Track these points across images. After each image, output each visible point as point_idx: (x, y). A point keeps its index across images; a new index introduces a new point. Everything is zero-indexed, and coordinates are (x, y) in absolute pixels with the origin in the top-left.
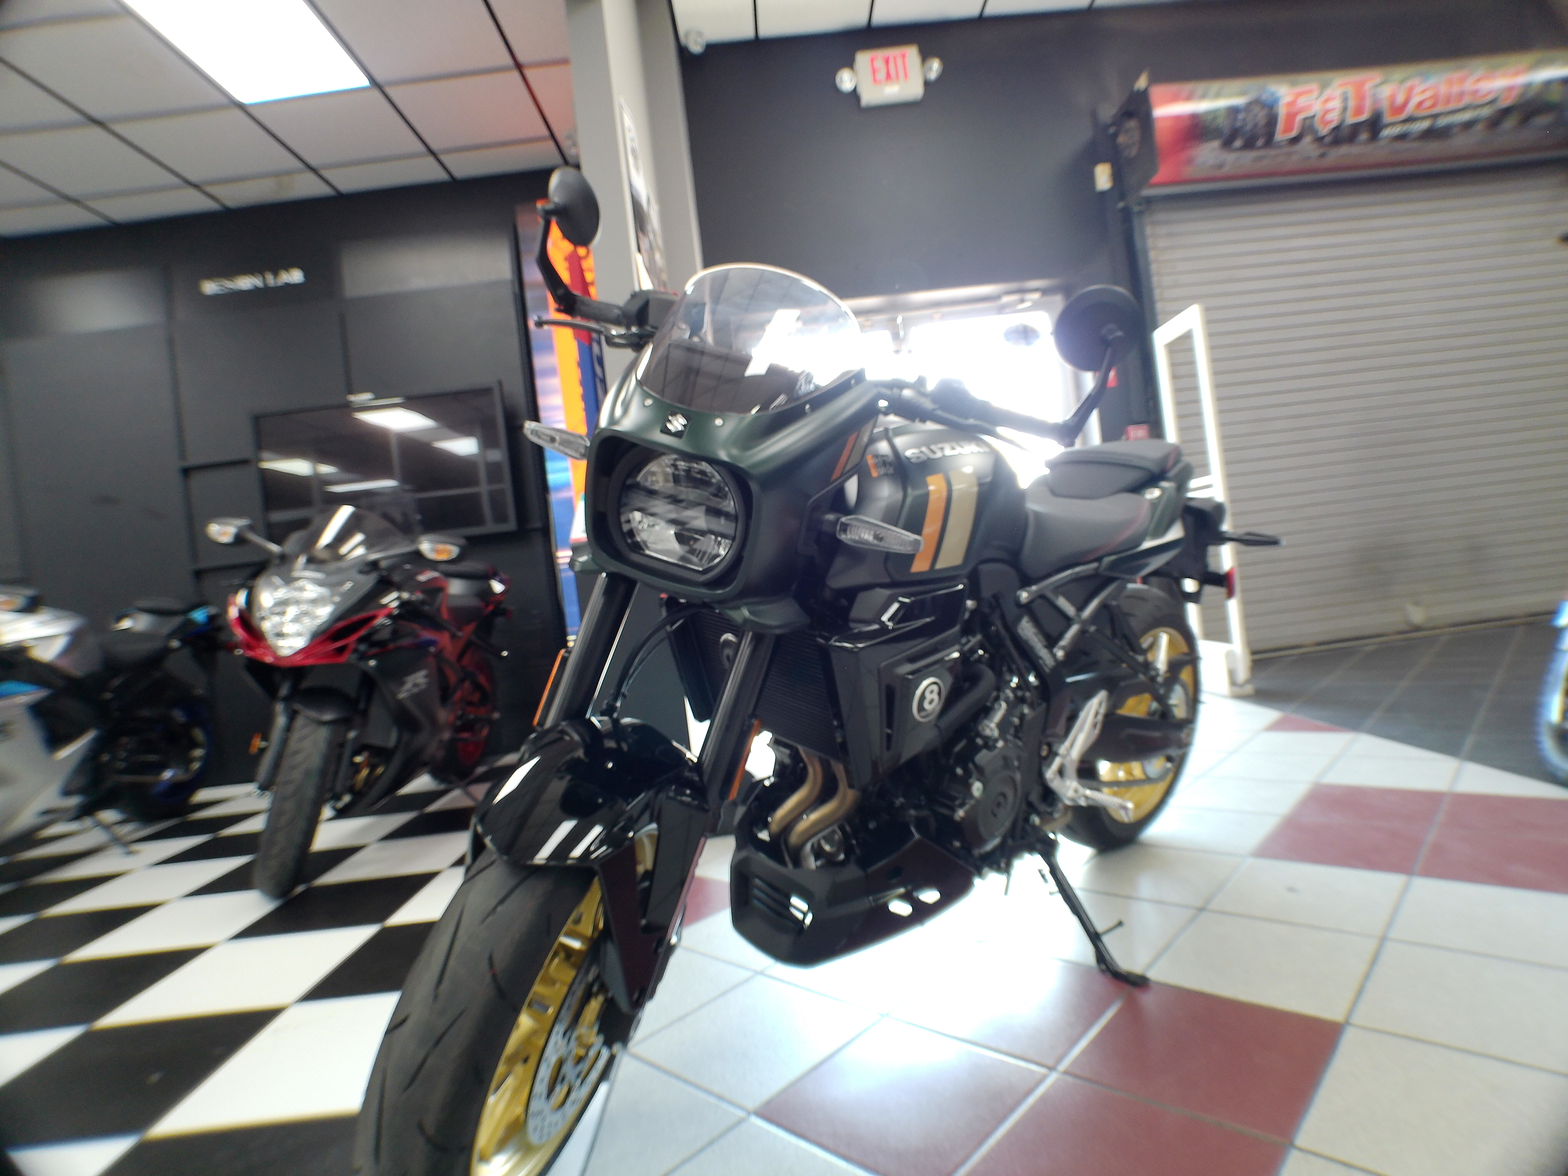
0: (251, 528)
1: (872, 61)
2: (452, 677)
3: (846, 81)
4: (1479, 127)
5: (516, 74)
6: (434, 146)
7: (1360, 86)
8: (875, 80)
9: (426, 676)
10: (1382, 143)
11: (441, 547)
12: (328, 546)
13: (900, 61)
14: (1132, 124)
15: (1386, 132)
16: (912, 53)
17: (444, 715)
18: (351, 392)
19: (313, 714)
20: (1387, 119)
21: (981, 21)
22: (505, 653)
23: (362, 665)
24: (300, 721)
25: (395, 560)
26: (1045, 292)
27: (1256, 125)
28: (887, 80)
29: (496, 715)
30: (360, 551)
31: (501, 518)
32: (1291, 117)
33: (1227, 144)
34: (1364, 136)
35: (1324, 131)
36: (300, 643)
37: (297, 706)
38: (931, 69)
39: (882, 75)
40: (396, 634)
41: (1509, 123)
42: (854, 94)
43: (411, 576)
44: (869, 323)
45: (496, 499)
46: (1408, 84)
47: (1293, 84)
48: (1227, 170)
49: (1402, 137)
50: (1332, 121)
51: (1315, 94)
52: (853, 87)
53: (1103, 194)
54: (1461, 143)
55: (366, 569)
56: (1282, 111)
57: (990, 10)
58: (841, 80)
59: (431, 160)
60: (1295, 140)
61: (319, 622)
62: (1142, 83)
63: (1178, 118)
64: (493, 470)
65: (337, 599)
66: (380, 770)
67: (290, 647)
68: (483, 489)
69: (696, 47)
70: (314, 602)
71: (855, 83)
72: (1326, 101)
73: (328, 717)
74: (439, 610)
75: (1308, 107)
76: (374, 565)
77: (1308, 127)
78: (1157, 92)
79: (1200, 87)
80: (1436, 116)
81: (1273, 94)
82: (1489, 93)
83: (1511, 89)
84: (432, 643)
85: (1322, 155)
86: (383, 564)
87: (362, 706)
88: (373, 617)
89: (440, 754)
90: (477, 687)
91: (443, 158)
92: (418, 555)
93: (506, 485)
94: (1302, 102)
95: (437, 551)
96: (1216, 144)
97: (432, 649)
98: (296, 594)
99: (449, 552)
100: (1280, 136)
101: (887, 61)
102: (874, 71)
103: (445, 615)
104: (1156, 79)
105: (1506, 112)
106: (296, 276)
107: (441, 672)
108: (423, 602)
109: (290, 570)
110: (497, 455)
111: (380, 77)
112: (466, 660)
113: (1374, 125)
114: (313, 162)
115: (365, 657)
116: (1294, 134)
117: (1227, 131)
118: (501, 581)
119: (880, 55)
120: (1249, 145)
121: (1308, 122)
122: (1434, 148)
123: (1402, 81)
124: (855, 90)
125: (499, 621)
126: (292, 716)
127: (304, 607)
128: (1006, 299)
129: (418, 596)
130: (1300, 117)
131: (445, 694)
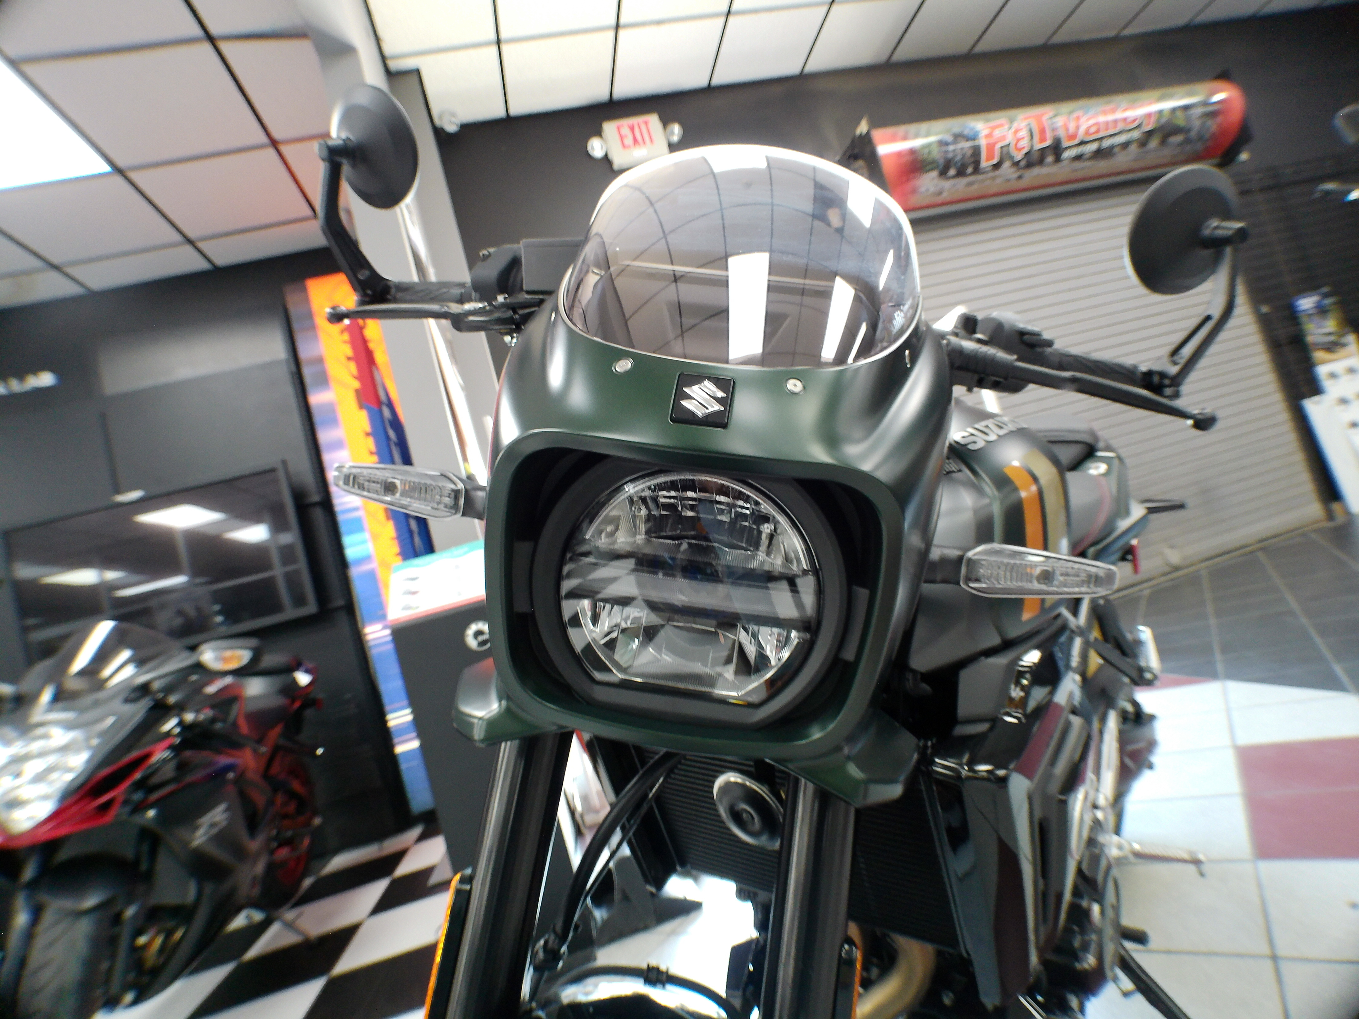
1: (619, 128)
2: (260, 798)
3: (596, 148)
4: (1133, 148)
5: (271, 152)
6: (192, 234)
7: (1039, 118)
8: (624, 146)
9: (226, 810)
10: (1064, 163)
11: (228, 653)
12: (82, 673)
13: (643, 127)
14: (860, 164)
15: (1066, 155)
16: (653, 120)
17: (254, 845)
18: (118, 491)
19: (67, 903)
20: (1065, 144)
21: (709, 90)
22: (320, 751)
23: (137, 819)
24: (48, 917)
25: (173, 676)
27: (964, 156)
28: (634, 144)
29: (317, 821)
30: (129, 670)
31: (299, 601)
32: (991, 147)
33: (943, 173)
34: (1050, 159)
35: (1018, 156)
36: (43, 810)
37: (43, 897)
38: (672, 133)
39: (629, 141)
40: (182, 767)
41: (1154, 143)
42: (606, 159)
43: (198, 689)
45: (292, 580)
46: (1075, 115)
47: (987, 121)
48: (945, 196)
49: (1078, 158)
50: (1023, 148)
51: (1006, 127)
52: (605, 153)
54: (1122, 160)
55: (133, 696)
56: (983, 142)
57: (716, 81)
58: (593, 148)
59: (188, 249)
60: (997, 166)
61: (69, 777)
62: (863, 128)
63: (899, 154)
64: (287, 553)
65: (95, 742)
66: (178, 934)
67: (30, 818)
68: (278, 571)
69: (451, 128)
70: (65, 749)
71: (605, 151)
72: (1016, 131)
73: (90, 901)
74: (235, 724)
75: (1003, 138)
76: (144, 689)
77: (1005, 155)
78: (877, 134)
79: (912, 128)
80: (1101, 139)
81: (972, 129)
82: (1135, 120)
83: (1149, 115)
84: (229, 768)
85: (1020, 177)
86: (156, 686)
87: (144, 866)
88: (148, 756)
89: (256, 891)
90: (292, 795)
91: (201, 245)
92: (199, 667)
93: (302, 564)
94: (997, 133)
95: (225, 660)
96: (934, 174)
97: (231, 775)
98: (36, 746)
99: (240, 658)
100: (984, 164)
101: (632, 129)
102: (622, 138)
103: (244, 728)
104: (875, 124)
105: (1150, 134)
106: (46, 379)
107: (244, 797)
108: (213, 721)
109: (26, 716)
110: (290, 538)
111: (121, 163)
112: (276, 769)
113: (1056, 149)
114: (55, 260)
115: (141, 807)
116: (995, 161)
117: (941, 162)
118: (307, 671)
119: (625, 123)
120: (961, 173)
121: (1005, 149)
122: (1103, 166)
123: (1071, 113)
124: (606, 155)
125: (309, 713)
126: (37, 912)
127: (51, 760)
129: (205, 714)
130: (999, 146)
131: (253, 824)
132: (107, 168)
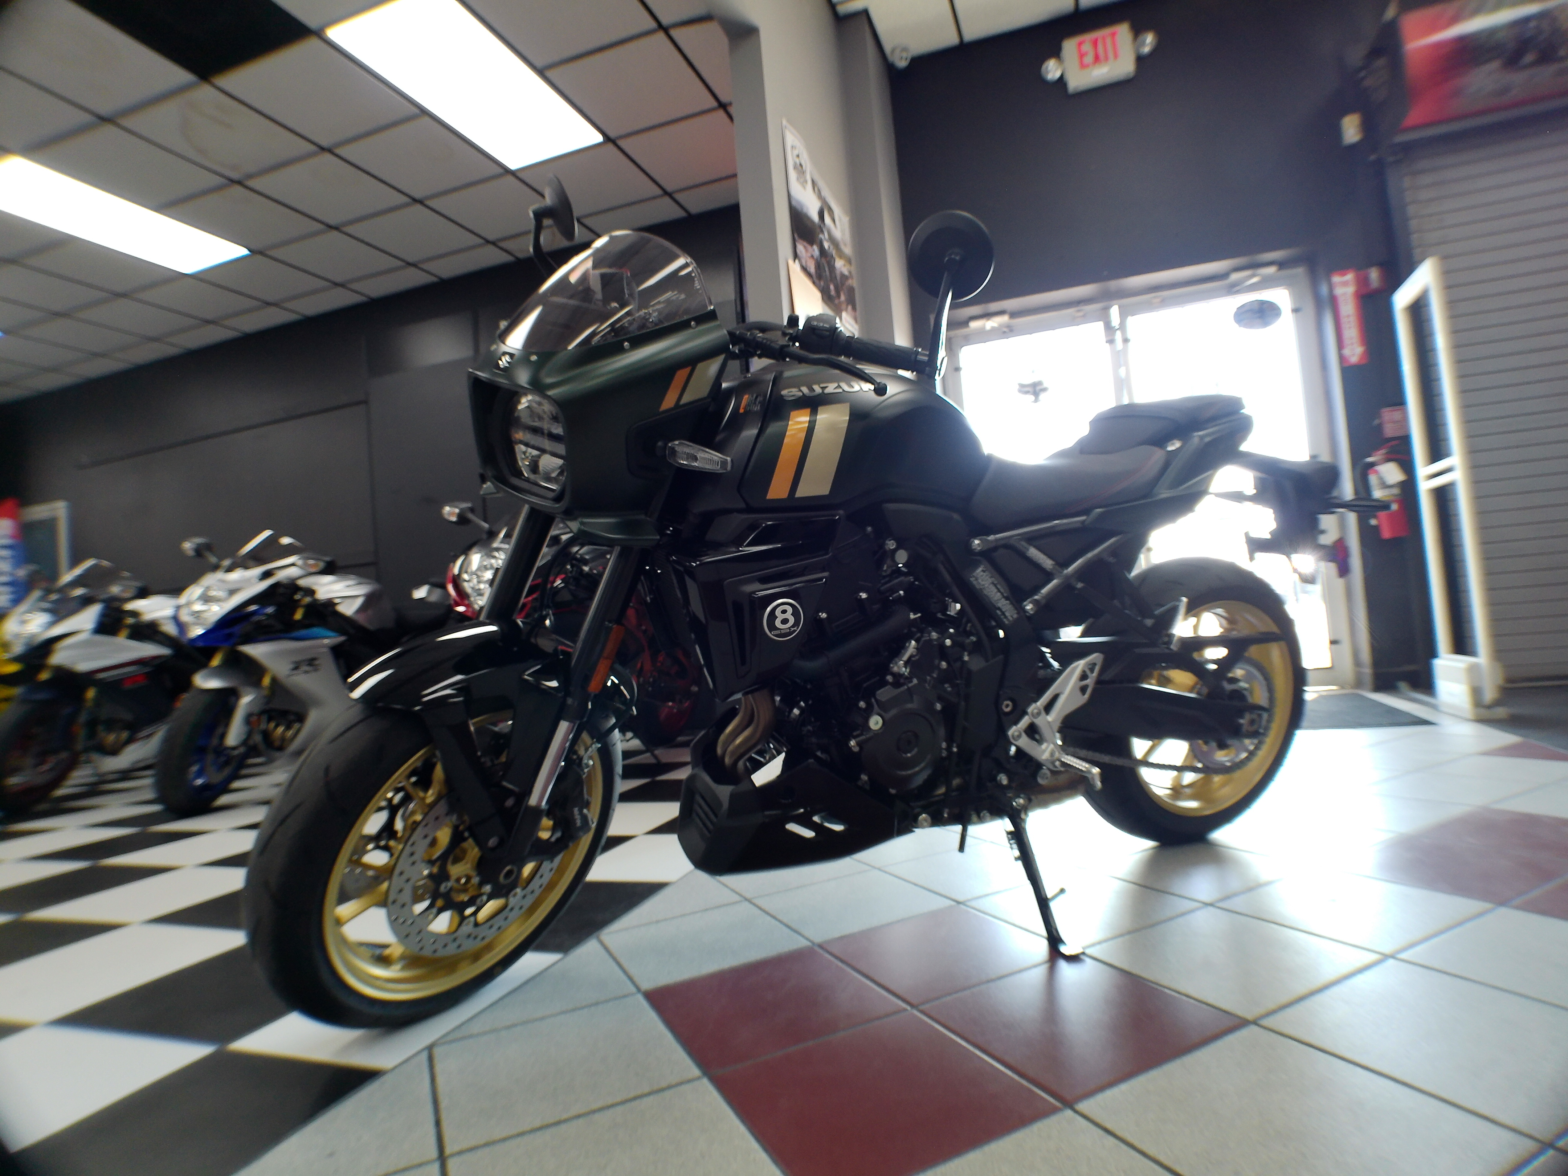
0: (472, 510)
1: (1080, 44)
3: (1052, 70)
5: (720, 113)
6: (669, 189)
8: (1082, 65)
13: (1109, 41)
14: (1381, 62)
16: (1123, 31)
26: (1282, 265)
27: (1555, 31)
28: (1095, 62)
38: (1143, 44)
39: (1089, 59)
42: (1061, 82)
44: (1081, 314)
52: (1060, 75)
53: (1353, 147)
58: (1047, 70)
59: (669, 201)
62: (1390, 14)
63: (1437, 46)
69: (903, 62)
71: (1061, 71)
78: (1410, 22)
91: (678, 198)
96: (1495, 65)
98: (492, 561)
101: (1095, 43)
102: (1082, 55)
109: (494, 543)
111: (612, 135)
119: (1089, 37)
124: (1062, 77)
128: (1235, 277)
132: (599, 138)
